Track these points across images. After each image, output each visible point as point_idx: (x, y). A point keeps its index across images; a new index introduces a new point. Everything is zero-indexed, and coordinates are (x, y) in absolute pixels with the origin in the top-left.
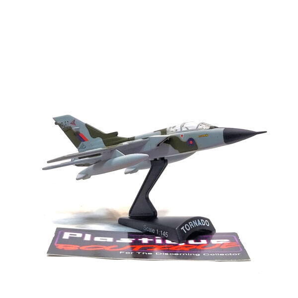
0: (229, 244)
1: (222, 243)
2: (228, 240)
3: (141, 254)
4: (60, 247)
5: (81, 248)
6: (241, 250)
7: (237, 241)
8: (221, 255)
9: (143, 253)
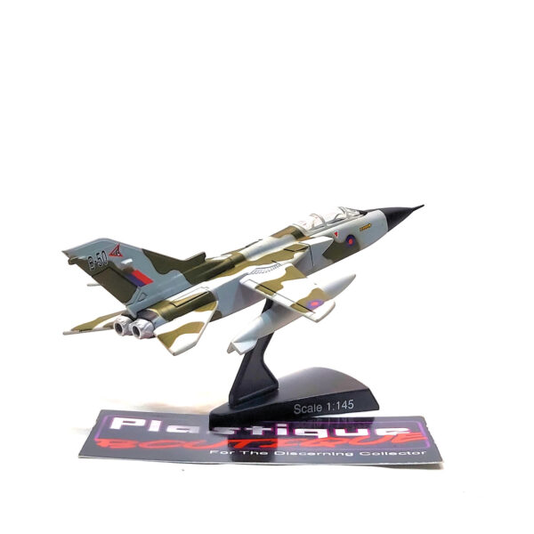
0: (407, 435)
1: (395, 434)
2: (406, 429)
3: (248, 454)
4: (104, 443)
5: (140, 445)
6: (429, 446)
7: (422, 429)
8: (390, 454)
9: (252, 453)
